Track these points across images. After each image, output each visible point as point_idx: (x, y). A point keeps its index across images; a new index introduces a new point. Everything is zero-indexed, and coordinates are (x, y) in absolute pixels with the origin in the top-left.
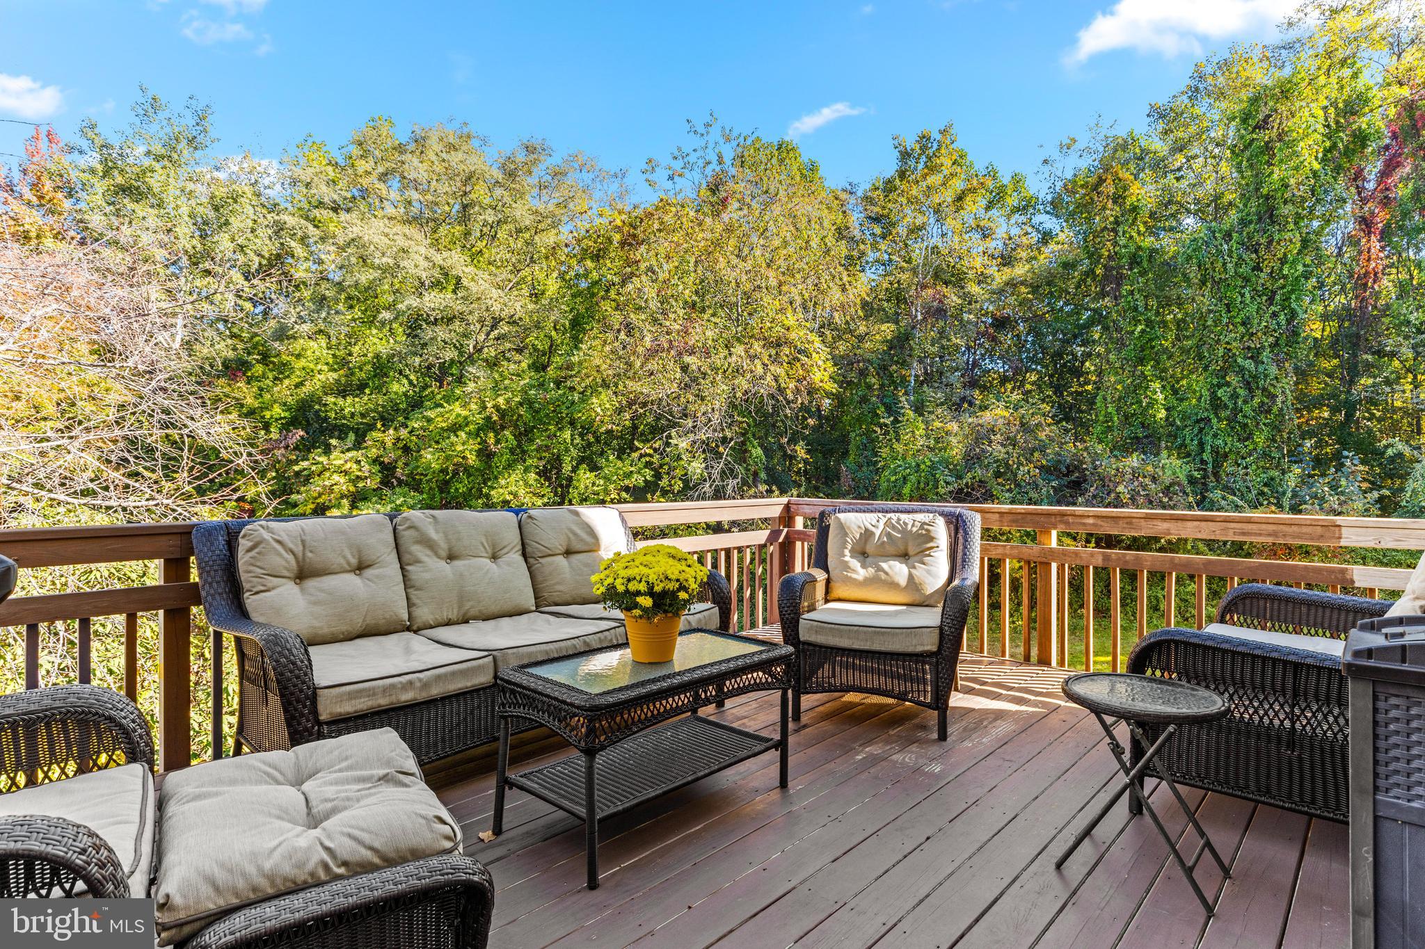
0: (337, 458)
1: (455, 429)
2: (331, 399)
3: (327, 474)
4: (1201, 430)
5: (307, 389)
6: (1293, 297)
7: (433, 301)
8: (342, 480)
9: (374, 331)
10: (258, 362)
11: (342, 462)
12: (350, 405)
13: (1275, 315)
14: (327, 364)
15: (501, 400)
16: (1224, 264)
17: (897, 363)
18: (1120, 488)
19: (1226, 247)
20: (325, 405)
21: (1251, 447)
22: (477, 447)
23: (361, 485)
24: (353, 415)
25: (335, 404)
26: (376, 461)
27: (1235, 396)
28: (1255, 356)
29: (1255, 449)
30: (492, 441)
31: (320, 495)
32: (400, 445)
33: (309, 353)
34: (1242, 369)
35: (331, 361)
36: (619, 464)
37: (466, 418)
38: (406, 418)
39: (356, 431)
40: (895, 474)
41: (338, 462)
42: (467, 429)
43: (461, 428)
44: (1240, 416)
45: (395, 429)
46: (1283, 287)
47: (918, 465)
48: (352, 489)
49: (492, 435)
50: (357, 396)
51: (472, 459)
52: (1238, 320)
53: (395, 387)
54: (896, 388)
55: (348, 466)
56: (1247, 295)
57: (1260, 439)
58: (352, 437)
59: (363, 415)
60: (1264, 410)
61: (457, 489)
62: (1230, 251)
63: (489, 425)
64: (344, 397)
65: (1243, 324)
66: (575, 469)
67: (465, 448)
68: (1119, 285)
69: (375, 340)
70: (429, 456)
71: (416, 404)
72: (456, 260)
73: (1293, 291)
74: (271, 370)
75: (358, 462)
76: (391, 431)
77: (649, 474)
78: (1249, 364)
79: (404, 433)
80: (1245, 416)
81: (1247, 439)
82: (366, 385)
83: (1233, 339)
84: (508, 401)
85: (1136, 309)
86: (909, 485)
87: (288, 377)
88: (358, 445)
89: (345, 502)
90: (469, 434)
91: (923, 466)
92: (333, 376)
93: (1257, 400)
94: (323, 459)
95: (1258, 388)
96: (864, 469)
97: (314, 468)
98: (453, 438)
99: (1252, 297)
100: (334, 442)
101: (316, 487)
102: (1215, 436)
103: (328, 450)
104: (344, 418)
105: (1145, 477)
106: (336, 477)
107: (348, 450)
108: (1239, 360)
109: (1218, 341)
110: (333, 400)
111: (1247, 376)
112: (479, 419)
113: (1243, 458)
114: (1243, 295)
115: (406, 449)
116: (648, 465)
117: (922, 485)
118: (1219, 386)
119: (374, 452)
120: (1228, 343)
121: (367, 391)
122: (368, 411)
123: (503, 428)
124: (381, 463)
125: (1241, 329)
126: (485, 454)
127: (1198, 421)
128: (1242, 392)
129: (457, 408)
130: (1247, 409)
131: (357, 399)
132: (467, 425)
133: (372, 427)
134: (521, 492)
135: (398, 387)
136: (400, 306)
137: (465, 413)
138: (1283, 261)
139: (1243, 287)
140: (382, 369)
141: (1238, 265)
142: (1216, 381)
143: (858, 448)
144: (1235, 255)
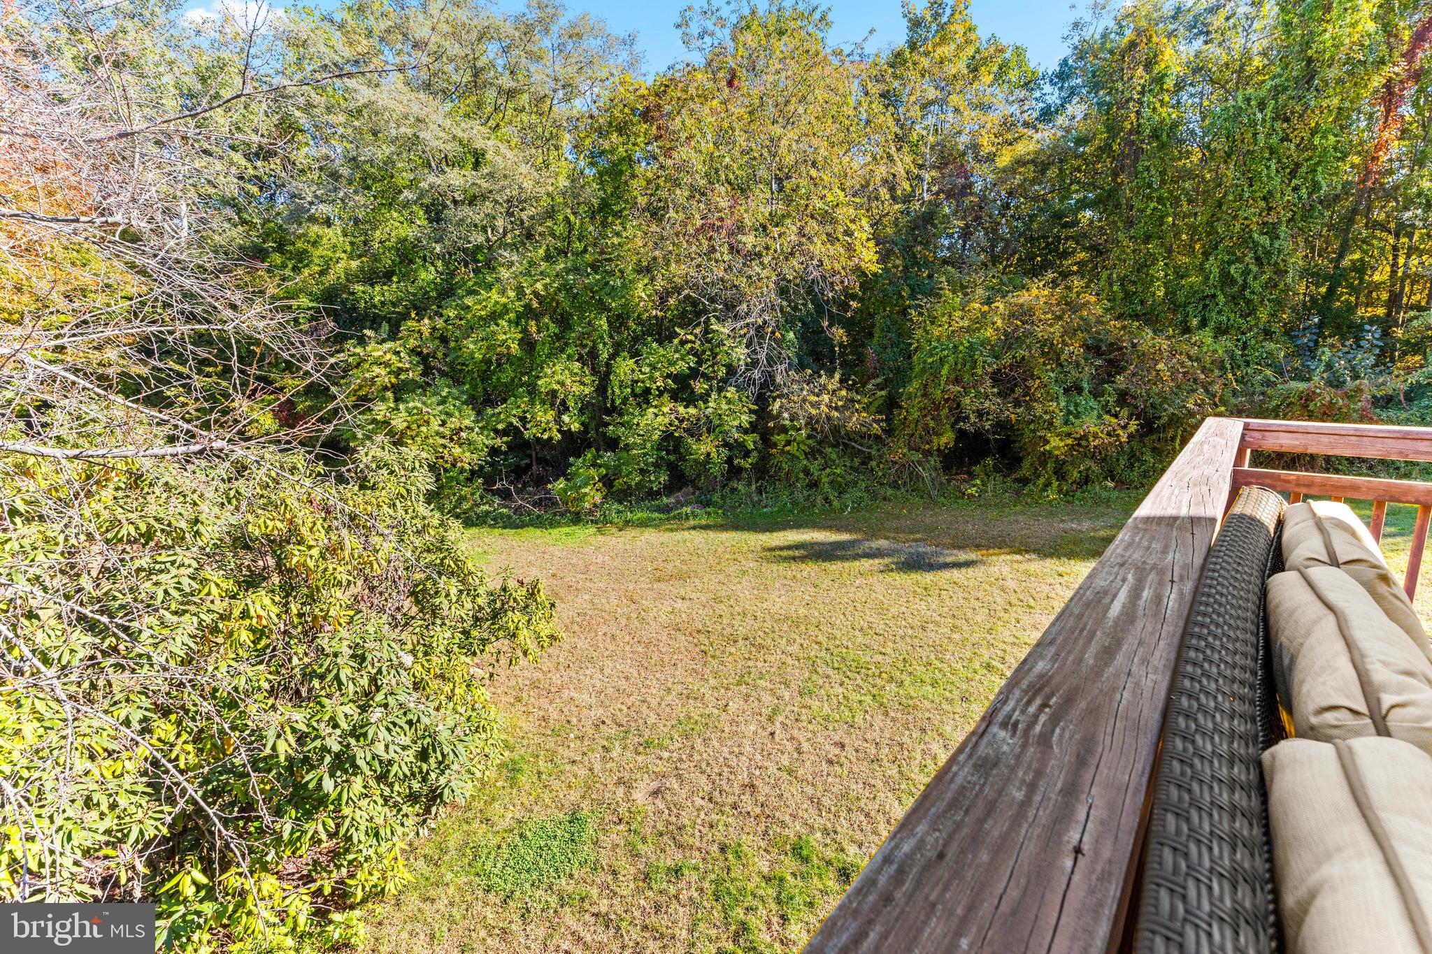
0: (376, 350)
1: (494, 317)
2: (359, 288)
3: (366, 366)
4: (1205, 306)
5: (331, 278)
6: (1320, 169)
7: (456, 178)
8: (383, 373)
9: (395, 215)
10: (275, 250)
11: (381, 353)
12: (379, 294)
13: (1296, 189)
14: (345, 252)
15: (539, 286)
16: (1255, 134)
17: (921, 243)
18: (1161, 366)
19: (1259, 116)
20: (353, 293)
21: (1253, 323)
22: (520, 336)
23: (402, 377)
24: (383, 303)
25: (364, 292)
26: (413, 351)
27: (1246, 272)
28: (1271, 231)
29: (1256, 325)
30: (534, 329)
31: (361, 387)
32: (437, 334)
33: (325, 241)
34: (1256, 244)
35: (349, 248)
36: (661, 351)
37: (505, 305)
38: (439, 307)
39: (389, 321)
40: (932, 356)
41: (376, 354)
42: (506, 317)
43: (501, 316)
44: (1247, 293)
45: (430, 318)
46: (1310, 158)
47: (955, 347)
48: (394, 380)
49: (533, 323)
50: (384, 284)
51: (515, 348)
52: (1258, 194)
53: (423, 275)
54: (920, 270)
55: (388, 356)
56: (1273, 167)
57: (1263, 315)
58: (385, 327)
59: (394, 304)
60: (1271, 285)
61: (498, 379)
62: (1264, 120)
63: (528, 312)
64: (372, 285)
65: (1264, 198)
66: (613, 356)
67: (508, 336)
68: (1137, 160)
69: (397, 224)
70: (472, 346)
71: (447, 291)
72: (477, 134)
73: (1318, 163)
74: (290, 259)
75: (397, 353)
76: (426, 321)
77: (692, 360)
78: (1265, 240)
79: (440, 323)
80: (1253, 293)
81: (1249, 315)
82: (392, 273)
83: (1252, 213)
84: (546, 287)
85: (1150, 186)
86: (946, 367)
87: (307, 265)
88: (393, 335)
89: (389, 394)
90: (510, 321)
91: (961, 348)
92: (354, 264)
93: (1265, 277)
94: (358, 350)
95: (1269, 264)
96: (889, 350)
97: (351, 360)
98: (494, 328)
99: (1277, 171)
100: (368, 332)
101: (356, 378)
102: (1219, 312)
103: (362, 341)
104: (375, 306)
105: (1181, 354)
106: (377, 370)
107: (384, 341)
108: (1256, 236)
109: (1235, 217)
110: (361, 288)
111: (1260, 253)
112: (519, 306)
113: (1243, 333)
114: (1268, 168)
115: (444, 340)
116: (693, 352)
117: (959, 367)
118: (1230, 263)
119: (412, 343)
120: (1246, 218)
121: (395, 279)
122: (400, 300)
123: (543, 315)
124: (419, 354)
125: (1262, 204)
126: (528, 344)
127: (1204, 298)
128: (1254, 268)
129: (494, 295)
130: (1256, 286)
131: (385, 288)
132: (507, 312)
133: (405, 316)
134: (568, 382)
135: (427, 275)
136: (423, 185)
137: (504, 300)
138: (1314, 132)
139: (1269, 160)
140: (407, 254)
141: (1269, 136)
142: (1226, 258)
143: (882, 330)
144: (1268, 125)
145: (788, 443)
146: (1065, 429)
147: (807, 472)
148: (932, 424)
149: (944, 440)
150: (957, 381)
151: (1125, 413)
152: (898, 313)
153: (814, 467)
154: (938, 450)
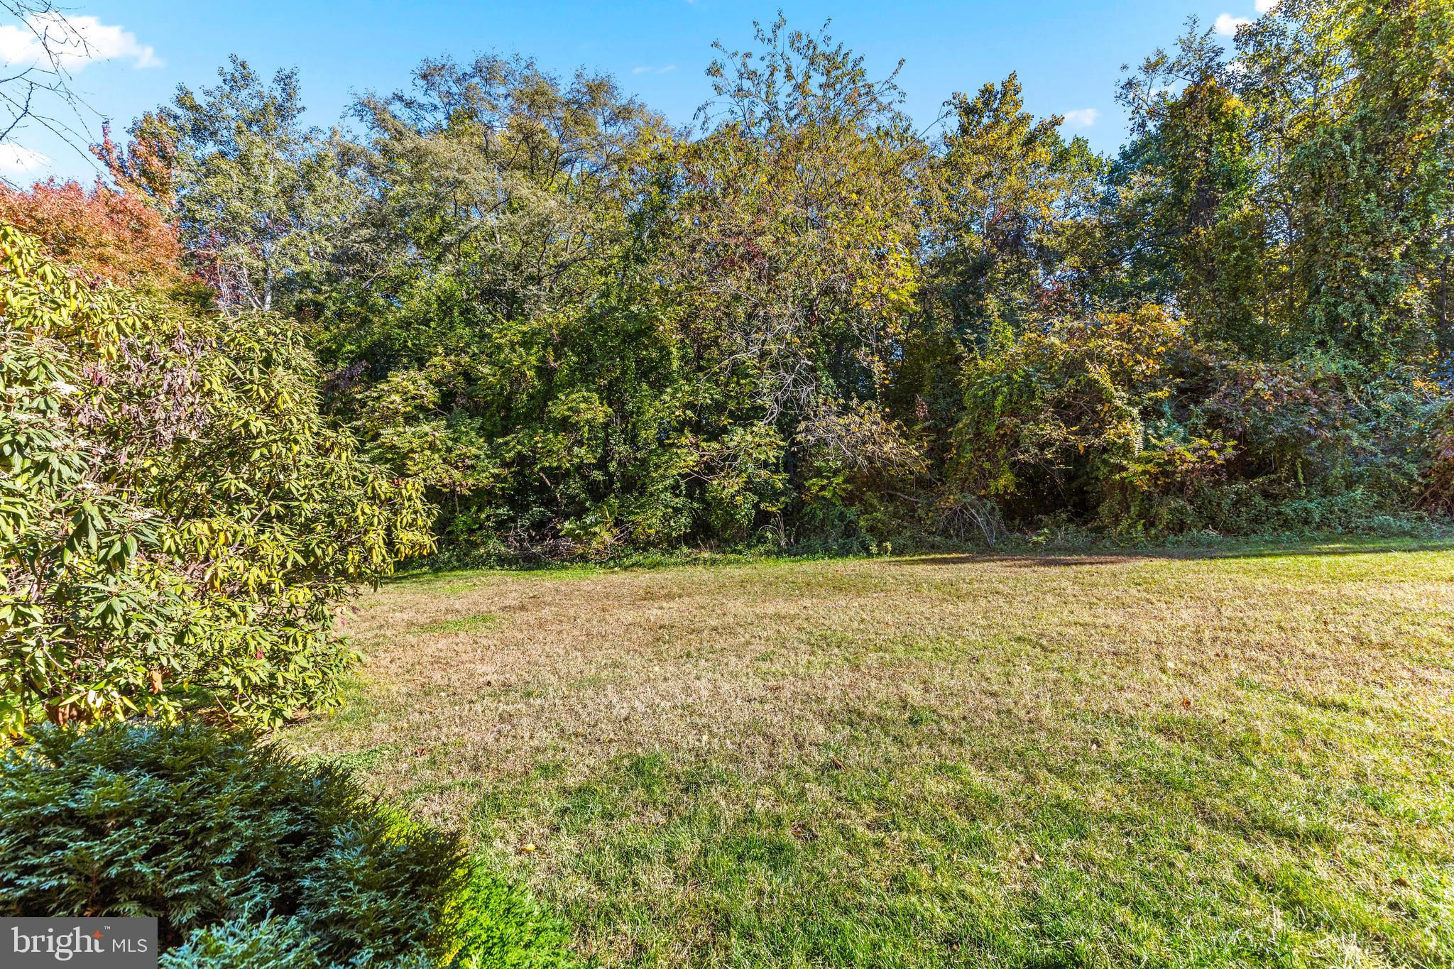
1: (514, 346)
6: (1430, 197)
15: (561, 316)
16: (1345, 167)
17: (973, 292)
19: (1347, 148)
21: (1376, 370)
22: (536, 363)
27: (1357, 313)
28: (1382, 267)
30: (552, 356)
37: (526, 335)
40: (983, 389)
43: (520, 345)
44: (1364, 335)
47: (1009, 376)
49: (551, 350)
51: (531, 375)
54: (972, 319)
57: (1388, 360)
62: (1353, 152)
67: (523, 363)
68: (1210, 212)
70: (486, 371)
73: (1428, 192)
78: (1376, 276)
80: (1371, 334)
81: (1370, 361)
82: (431, 320)
84: (568, 318)
86: (1000, 397)
91: (1016, 378)
93: (1383, 317)
96: (941, 401)
98: (510, 354)
109: (1336, 256)
111: (1372, 290)
117: (1015, 398)
120: (1349, 255)
121: (433, 325)
123: (563, 344)
126: (544, 372)
128: (1367, 307)
129: (516, 325)
130: (1374, 327)
131: (422, 333)
137: (526, 330)
138: (1416, 161)
141: (1361, 168)
142: (1332, 300)
143: (933, 380)
144: (1358, 156)
145: (823, 488)
146: (1145, 454)
147: (842, 516)
148: (987, 465)
149: (1002, 482)
150: (1014, 413)
151: (1218, 434)
152: (950, 362)
153: (851, 513)
154: (997, 495)
